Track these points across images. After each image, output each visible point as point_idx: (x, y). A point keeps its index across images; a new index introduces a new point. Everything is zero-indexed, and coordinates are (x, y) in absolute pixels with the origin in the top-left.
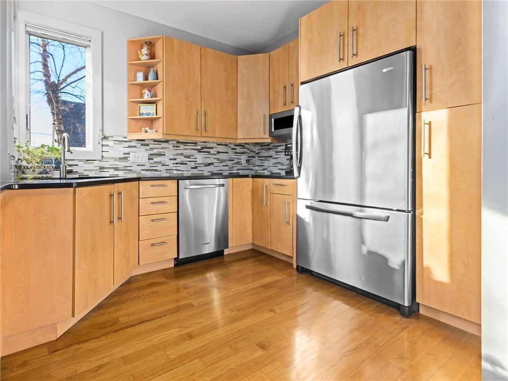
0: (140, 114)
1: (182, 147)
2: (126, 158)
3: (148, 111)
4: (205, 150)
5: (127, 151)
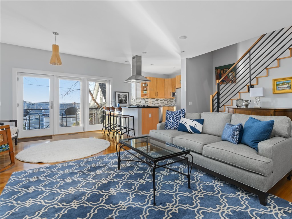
0: (143, 93)
3: (145, 92)
4: (157, 100)
5: (141, 101)
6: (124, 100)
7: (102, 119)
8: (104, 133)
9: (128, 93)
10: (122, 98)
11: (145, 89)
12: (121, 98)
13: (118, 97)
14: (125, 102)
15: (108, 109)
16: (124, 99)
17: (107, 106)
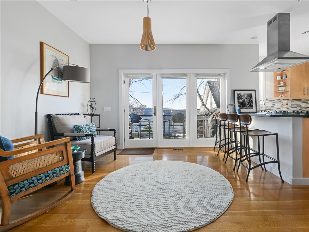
0: (279, 91)
1: (295, 101)
2: (273, 106)
3: (282, 89)
4: (305, 102)
5: (274, 103)
6: (247, 103)
7: (213, 130)
8: (218, 155)
9: (255, 91)
10: (245, 99)
11: (282, 84)
12: (242, 100)
13: (238, 98)
14: (250, 106)
15: (224, 116)
16: (247, 101)
17: (221, 113)
